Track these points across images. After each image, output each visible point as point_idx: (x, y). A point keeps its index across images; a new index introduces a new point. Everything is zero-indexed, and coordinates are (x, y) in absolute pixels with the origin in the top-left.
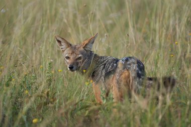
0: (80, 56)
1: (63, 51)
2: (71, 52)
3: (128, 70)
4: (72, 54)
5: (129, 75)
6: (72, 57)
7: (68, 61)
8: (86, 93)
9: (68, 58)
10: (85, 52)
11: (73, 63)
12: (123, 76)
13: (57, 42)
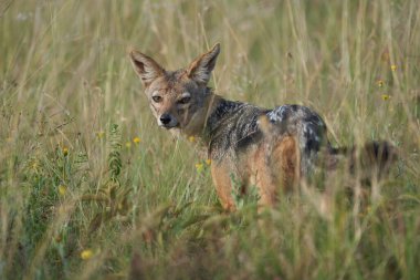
0: (185, 95)
1: (147, 85)
2: (164, 87)
3: (290, 135)
4: (167, 90)
5: (294, 145)
6: (166, 97)
7: (157, 105)
8: (197, 189)
9: (158, 99)
10: (196, 87)
11: (171, 111)
12: (281, 148)
13: (133, 64)
